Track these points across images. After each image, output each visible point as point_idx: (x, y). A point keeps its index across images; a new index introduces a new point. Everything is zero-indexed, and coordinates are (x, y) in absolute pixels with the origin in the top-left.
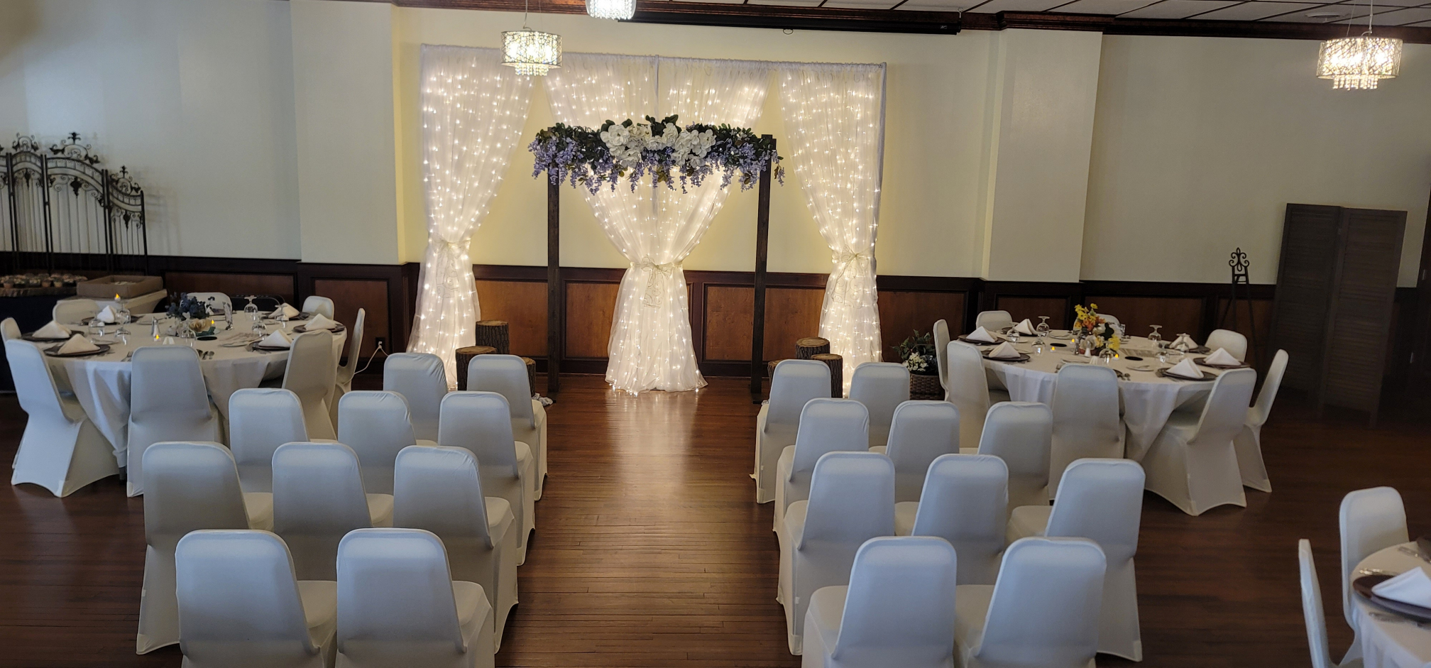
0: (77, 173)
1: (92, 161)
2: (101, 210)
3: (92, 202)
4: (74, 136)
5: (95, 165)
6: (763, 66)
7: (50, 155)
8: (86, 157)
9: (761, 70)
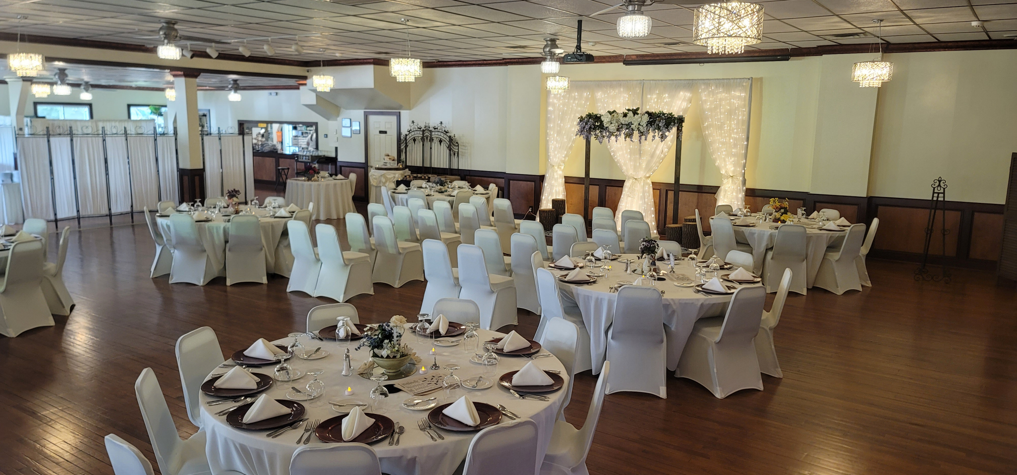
0: (441, 137)
1: (446, 132)
2: (448, 151)
3: (445, 147)
4: (441, 123)
5: (447, 134)
6: (690, 82)
7: (433, 130)
8: (445, 131)
9: (690, 84)
